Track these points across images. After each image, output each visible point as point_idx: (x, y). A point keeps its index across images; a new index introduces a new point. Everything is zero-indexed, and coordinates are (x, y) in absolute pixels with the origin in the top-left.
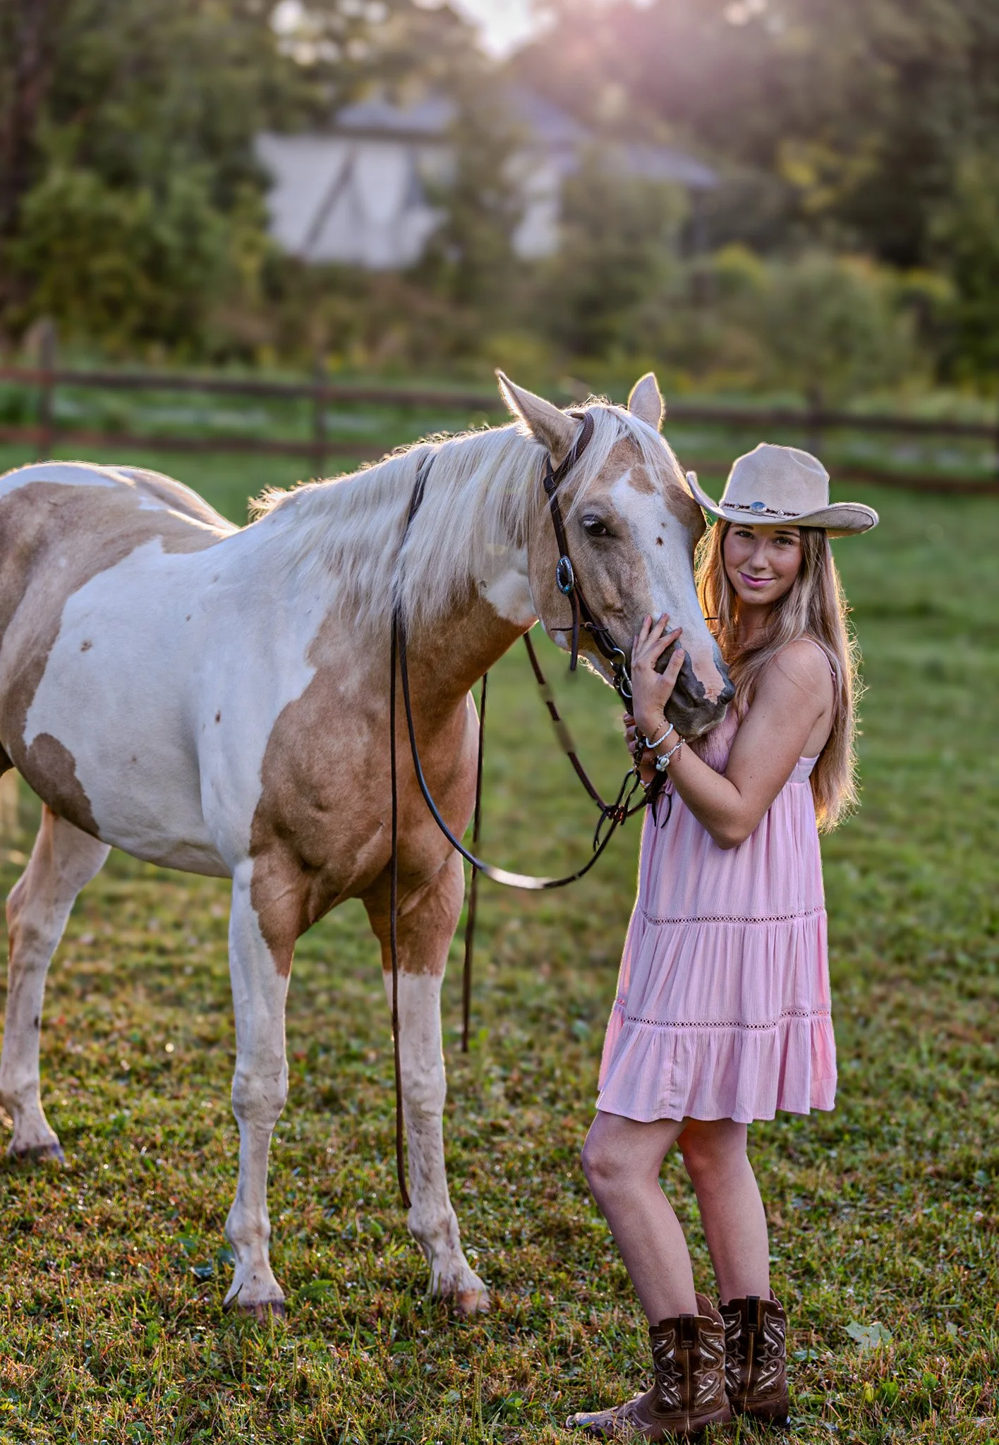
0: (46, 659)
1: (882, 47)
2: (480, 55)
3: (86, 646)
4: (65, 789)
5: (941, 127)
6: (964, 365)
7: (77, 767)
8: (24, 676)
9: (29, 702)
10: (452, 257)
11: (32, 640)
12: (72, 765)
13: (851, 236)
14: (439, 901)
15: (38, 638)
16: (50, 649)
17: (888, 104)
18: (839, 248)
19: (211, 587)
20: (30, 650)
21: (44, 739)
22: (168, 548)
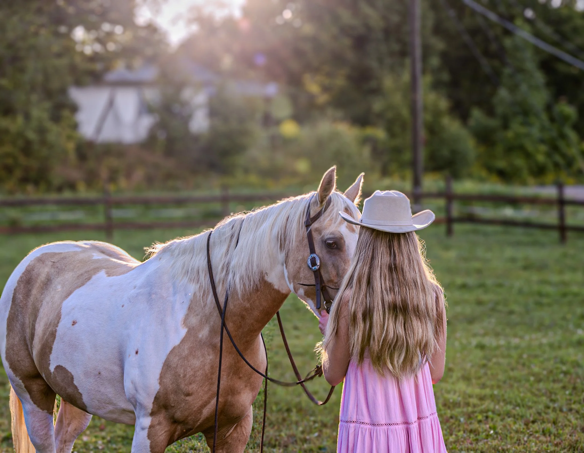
0: (56, 331)
1: (345, 30)
2: (167, 45)
3: (74, 323)
4: (70, 390)
5: (374, 64)
6: (393, 167)
7: (74, 379)
8: (47, 340)
9: (50, 352)
10: (162, 136)
11: (48, 324)
12: (72, 378)
13: (339, 114)
14: (242, 429)
15: (51, 323)
16: (57, 326)
17: (350, 55)
18: (335, 120)
19: (133, 291)
20: (48, 328)
21: (59, 368)
22: (109, 274)
